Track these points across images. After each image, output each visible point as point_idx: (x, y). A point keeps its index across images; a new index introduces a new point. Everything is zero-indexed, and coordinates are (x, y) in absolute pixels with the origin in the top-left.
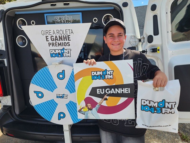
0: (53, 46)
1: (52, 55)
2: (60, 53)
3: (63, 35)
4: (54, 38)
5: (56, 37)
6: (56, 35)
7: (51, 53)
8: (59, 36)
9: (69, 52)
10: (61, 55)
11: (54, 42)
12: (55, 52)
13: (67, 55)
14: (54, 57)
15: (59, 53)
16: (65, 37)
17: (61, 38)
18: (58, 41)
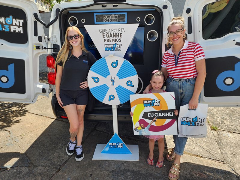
0: (107, 42)
2: (113, 47)
3: (116, 33)
4: (109, 35)
5: (111, 34)
7: (106, 47)
9: (120, 47)
10: (113, 49)
11: (109, 38)
13: (118, 49)
14: (108, 50)
16: (118, 34)
17: (114, 35)
18: (112, 37)
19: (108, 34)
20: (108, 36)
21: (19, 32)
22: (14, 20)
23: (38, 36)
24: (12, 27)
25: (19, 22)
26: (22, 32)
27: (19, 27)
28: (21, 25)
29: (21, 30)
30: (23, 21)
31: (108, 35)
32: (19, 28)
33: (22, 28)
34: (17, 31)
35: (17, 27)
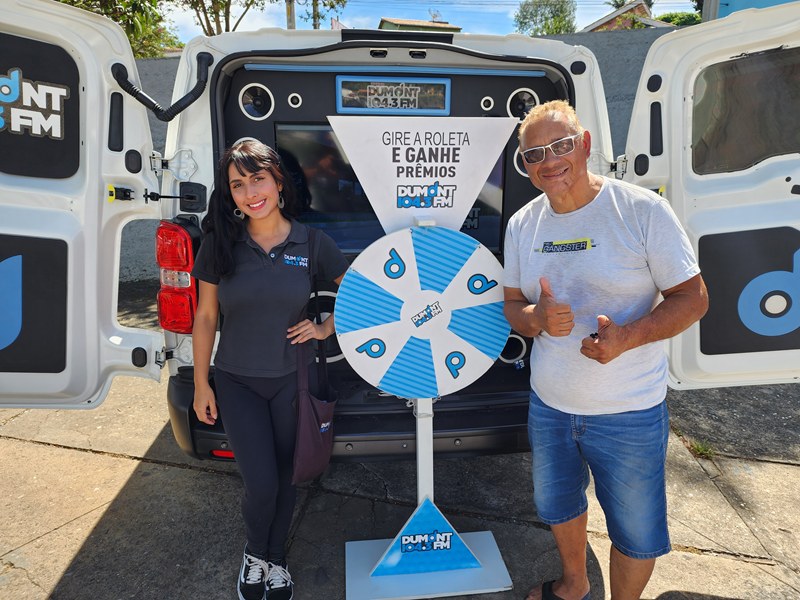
0: (407, 176)
1: (401, 203)
2: (426, 195)
3: (440, 147)
4: (416, 153)
5: (422, 150)
6: (423, 146)
7: (400, 195)
8: (431, 149)
10: (426, 201)
11: (414, 165)
12: (412, 192)
13: (444, 201)
14: (408, 207)
15: (422, 196)
16: (445, 152)
17: (433, 155)
18: (425, 161)
19: (413, 150)
20: (413, 156)
21: (46, 136)
22: (27, 87)
23: (126, 149)
24: (16, 113)
25: (49, 96)
26: (57, 133)
27: (47, 112)
28: (56, 106)
29: (54, 125)
30: (63, 92)
31: (411, 152)
32: (46, 116)
33: (59, 116)
34: (36, 131)
35: (37, 116)
